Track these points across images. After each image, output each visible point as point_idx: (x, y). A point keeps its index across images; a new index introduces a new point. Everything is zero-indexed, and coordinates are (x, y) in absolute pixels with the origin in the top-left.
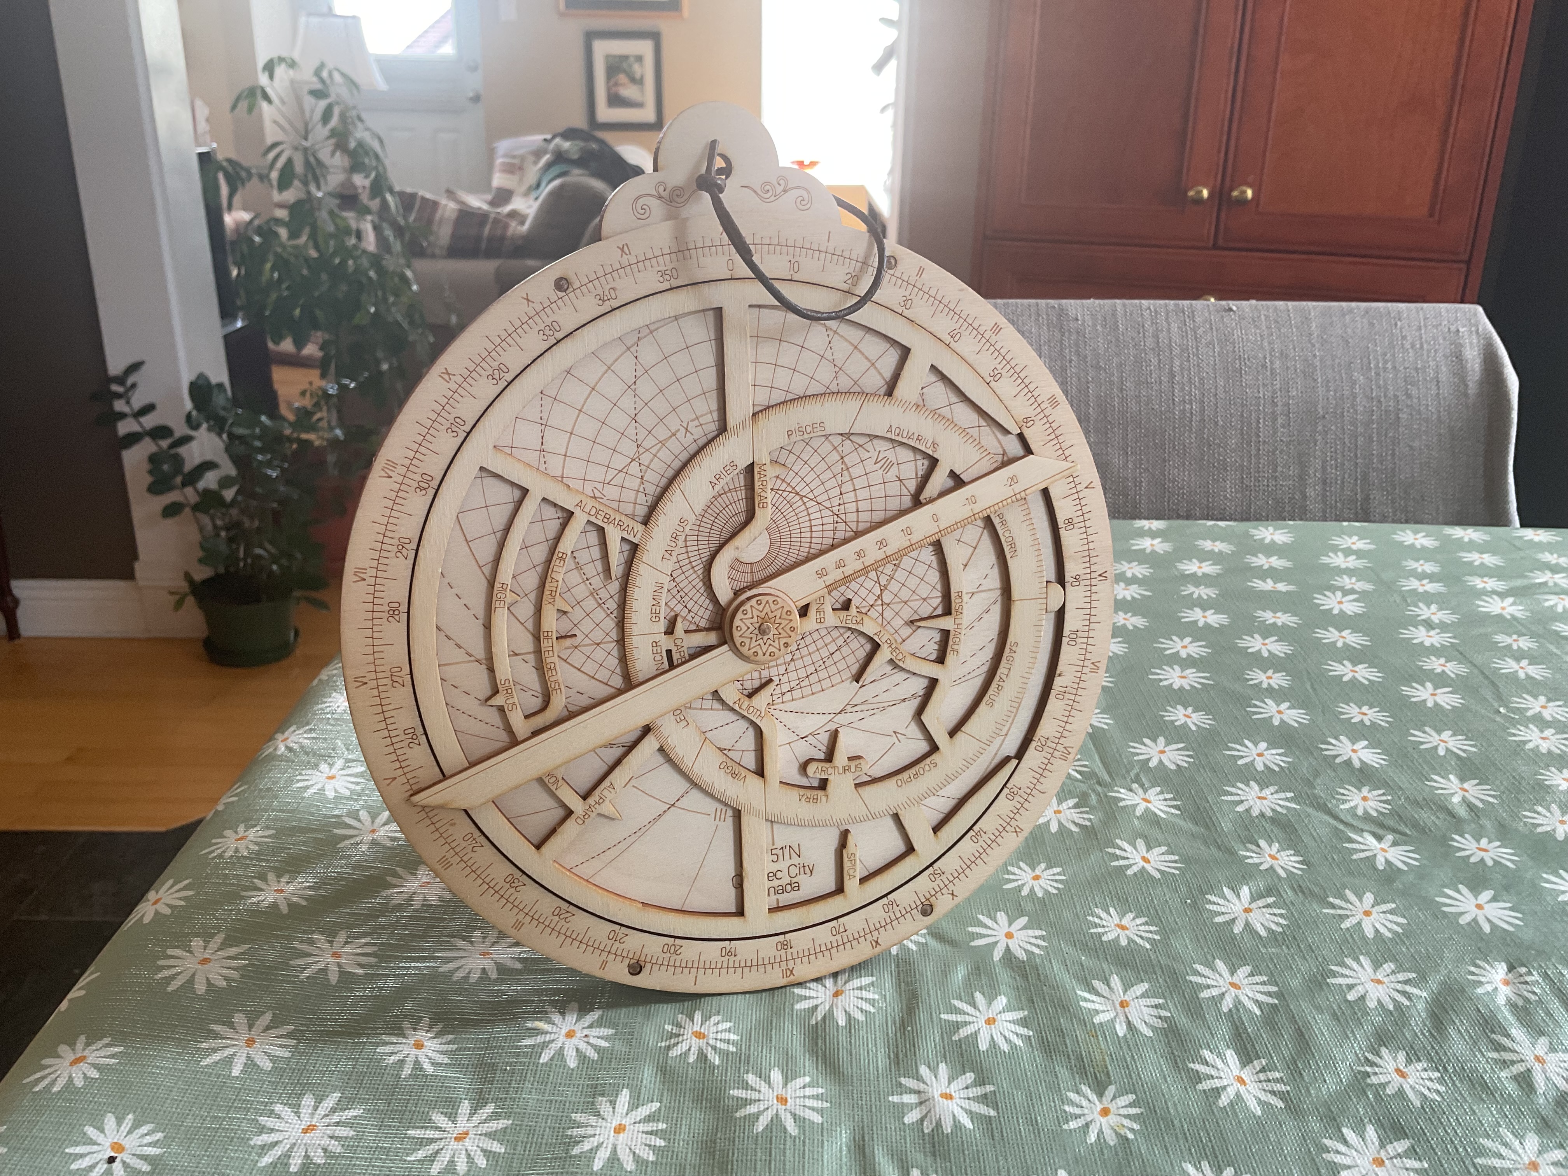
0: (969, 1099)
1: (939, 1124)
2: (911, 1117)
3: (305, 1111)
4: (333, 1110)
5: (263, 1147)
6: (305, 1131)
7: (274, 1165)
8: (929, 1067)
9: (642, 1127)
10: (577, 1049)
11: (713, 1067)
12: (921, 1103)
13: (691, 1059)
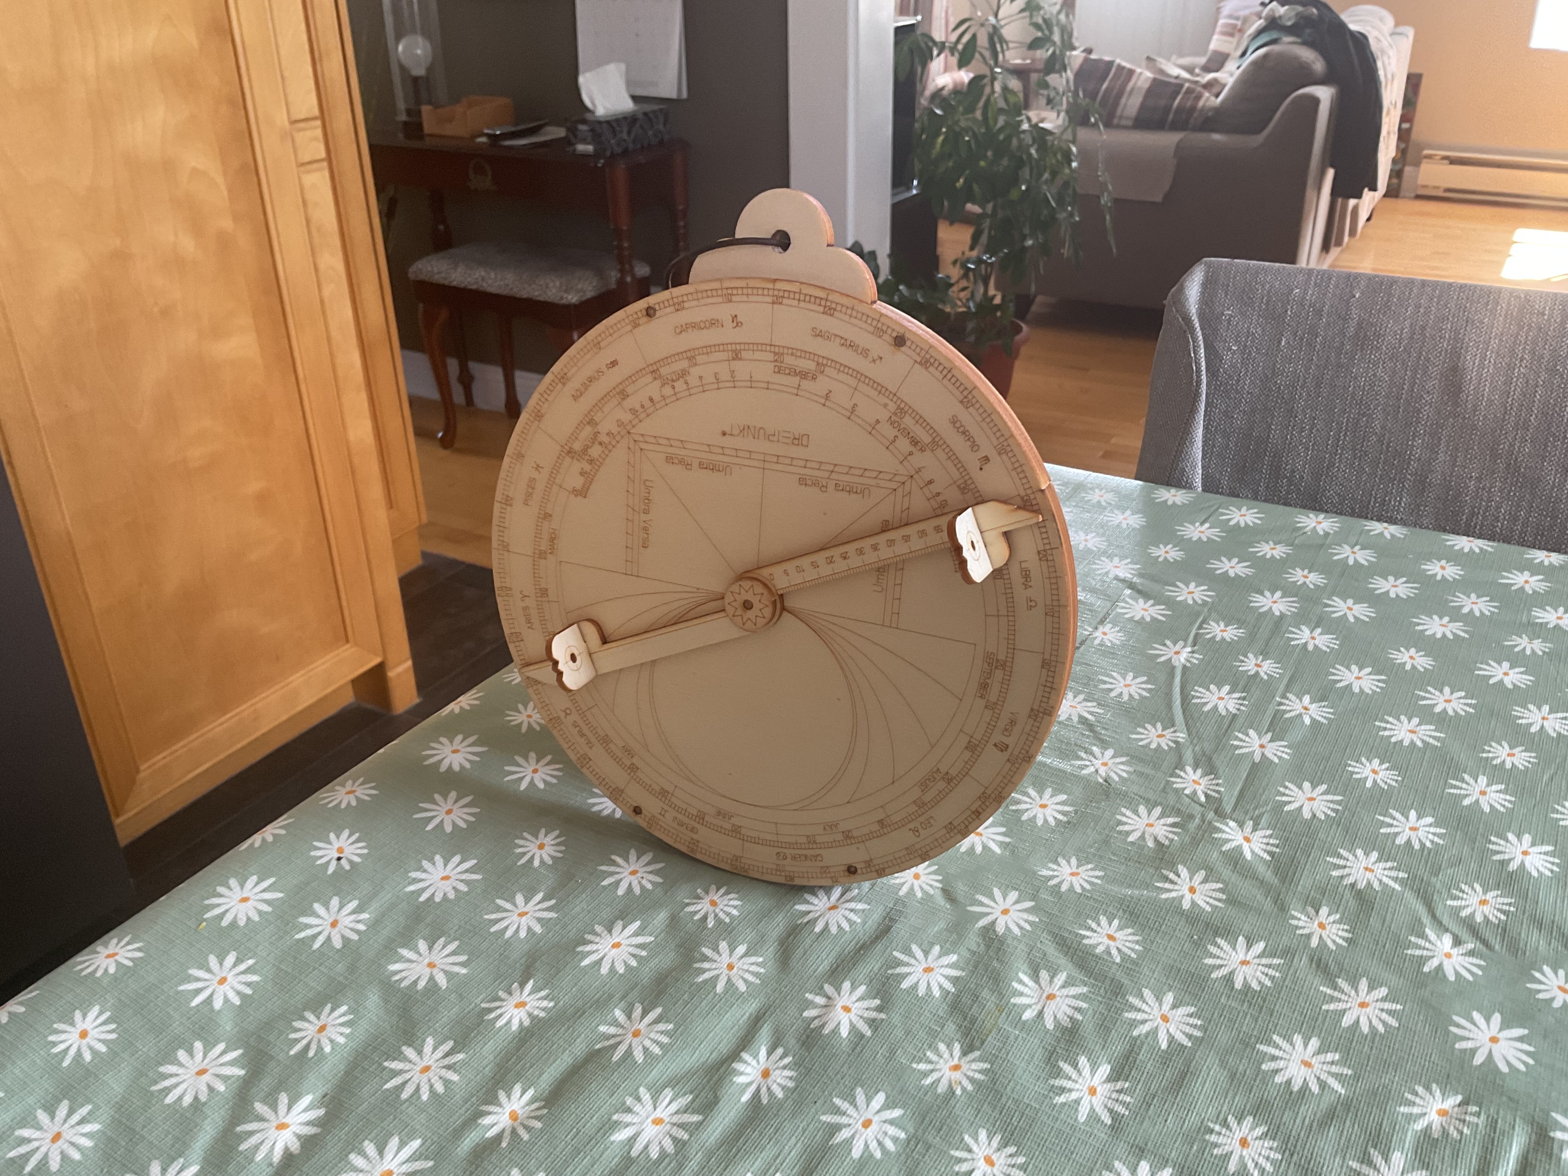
0: (861, 1017)
1: (823, 1026)
2: (809, 1013)
3: (451, 865)
4: (466, 871)
5: (414, 879)
6: (443, 878)
7: (413, 892)
8: (852, 985)
9: (631, 949)
10: (630, 884)
11: (706, 928)
12: (826, 1006)
13: (696, 917)
